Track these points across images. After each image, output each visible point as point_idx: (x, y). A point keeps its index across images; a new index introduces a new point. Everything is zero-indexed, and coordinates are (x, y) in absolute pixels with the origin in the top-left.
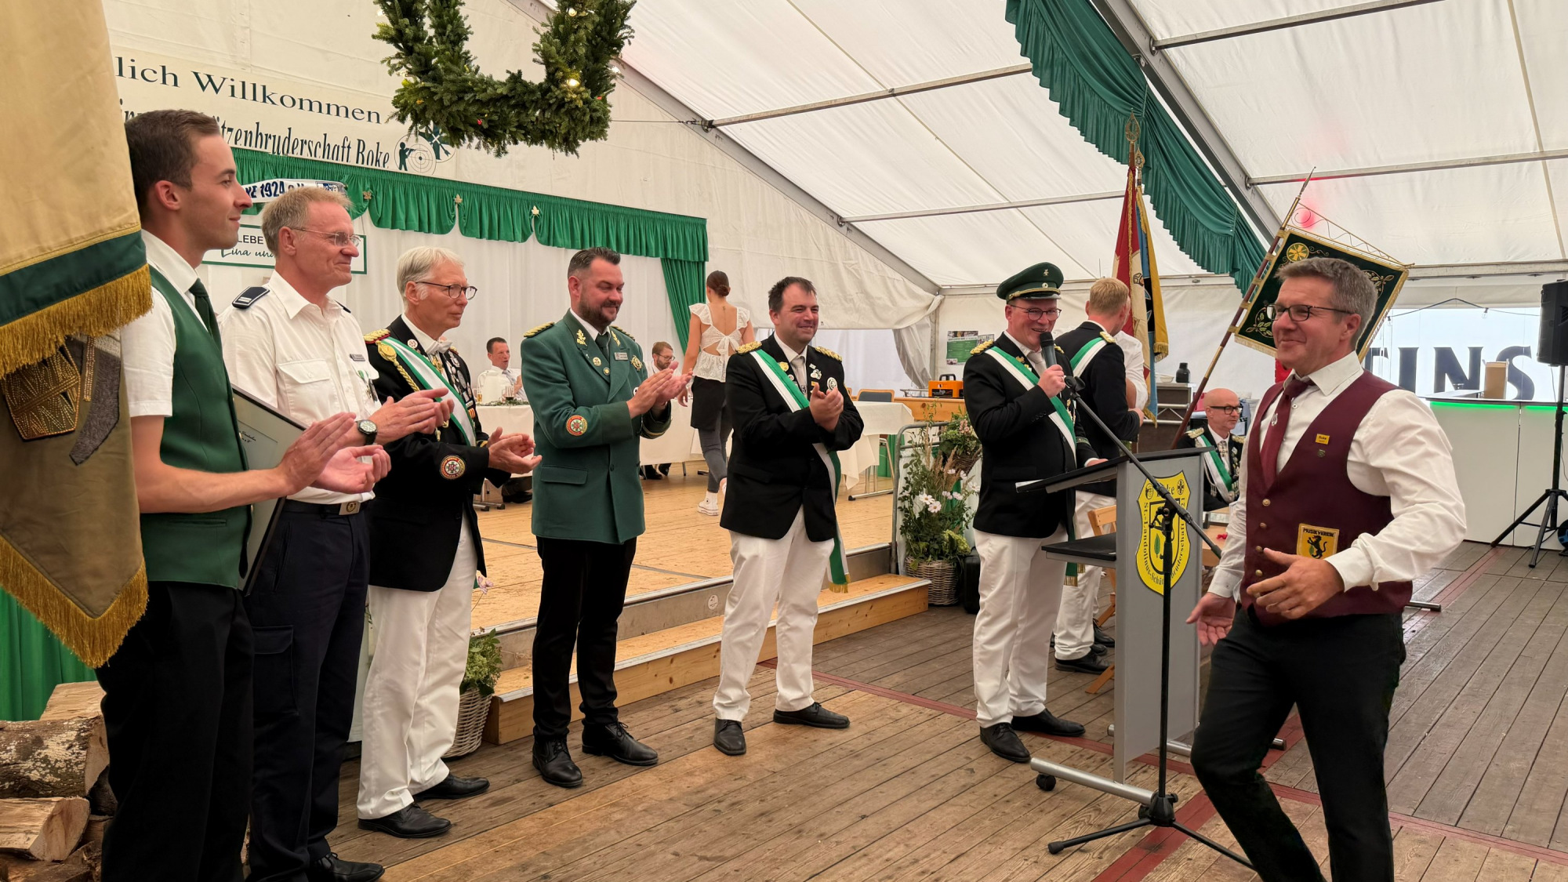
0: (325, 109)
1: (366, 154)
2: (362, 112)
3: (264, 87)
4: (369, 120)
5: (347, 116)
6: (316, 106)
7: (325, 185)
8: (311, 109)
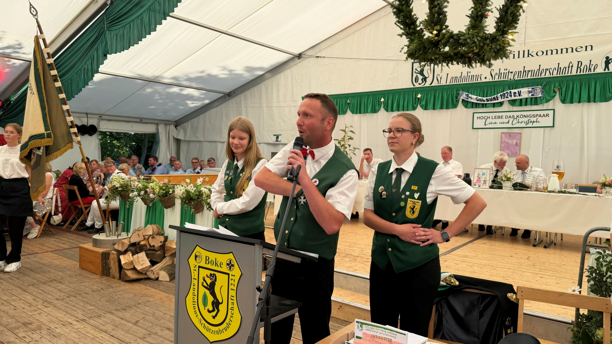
0: (559, 51)
1: (582, 68)
2: (582, 47)
3: (529, 51)
4: (586, 50)
5: (572, 52)
6: (554, 52)
7: (532, 89)
8: (552, 54)
